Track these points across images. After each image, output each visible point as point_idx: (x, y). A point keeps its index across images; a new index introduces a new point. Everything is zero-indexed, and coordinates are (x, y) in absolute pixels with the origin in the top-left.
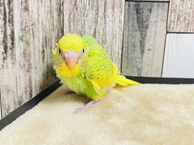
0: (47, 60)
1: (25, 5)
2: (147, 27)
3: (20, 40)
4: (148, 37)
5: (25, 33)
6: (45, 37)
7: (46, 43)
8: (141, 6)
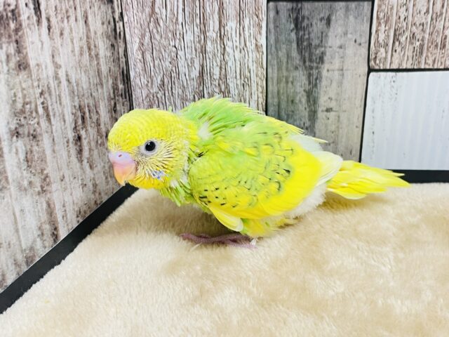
0: (90, 152)
1: (18, 59)
2: (321, 60)
3: (15, 138)
4: (324, 82)
5: (25, 118)
6: (80, 106)
7: (83, 118)
8: (306, 13)
